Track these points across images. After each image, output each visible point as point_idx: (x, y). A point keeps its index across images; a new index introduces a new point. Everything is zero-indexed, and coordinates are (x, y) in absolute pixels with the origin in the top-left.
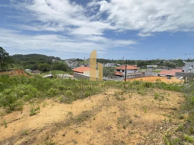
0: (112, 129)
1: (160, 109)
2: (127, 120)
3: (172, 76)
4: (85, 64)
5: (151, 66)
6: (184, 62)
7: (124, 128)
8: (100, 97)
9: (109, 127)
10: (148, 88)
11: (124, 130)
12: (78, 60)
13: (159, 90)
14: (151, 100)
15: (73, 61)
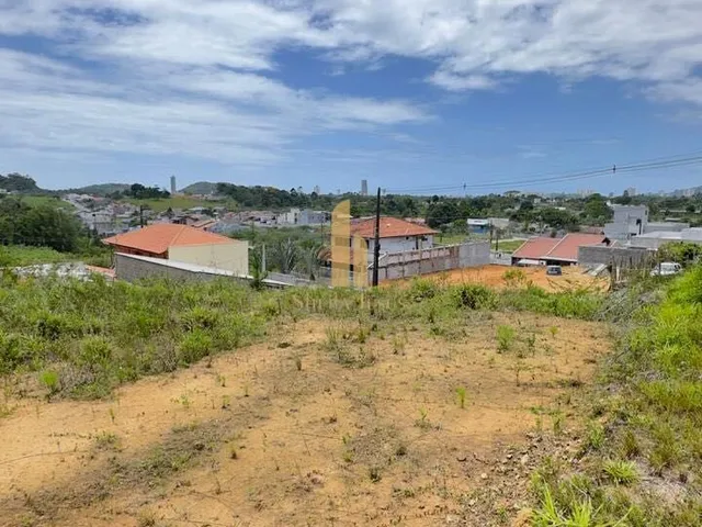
0: (322, 491)
1: (520, 389)
2: (386, 446)
3: (568, 263)
4: (178, 212)
5: (484, 222)
6: (608, 204)
7: (373, 476)
8: (260, 358)
9: (308, 481)
10: (474, 312)
11: (372, 487)
12: (137, 191)
13: (517, 314)
14: (486, 358)
15: (108, 196)
